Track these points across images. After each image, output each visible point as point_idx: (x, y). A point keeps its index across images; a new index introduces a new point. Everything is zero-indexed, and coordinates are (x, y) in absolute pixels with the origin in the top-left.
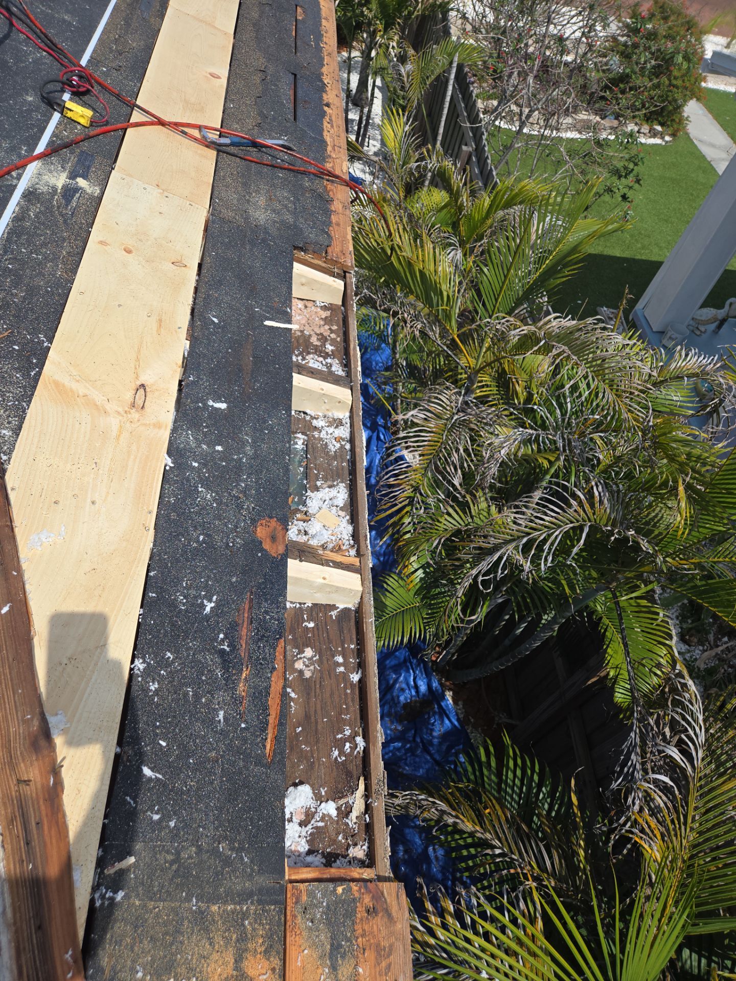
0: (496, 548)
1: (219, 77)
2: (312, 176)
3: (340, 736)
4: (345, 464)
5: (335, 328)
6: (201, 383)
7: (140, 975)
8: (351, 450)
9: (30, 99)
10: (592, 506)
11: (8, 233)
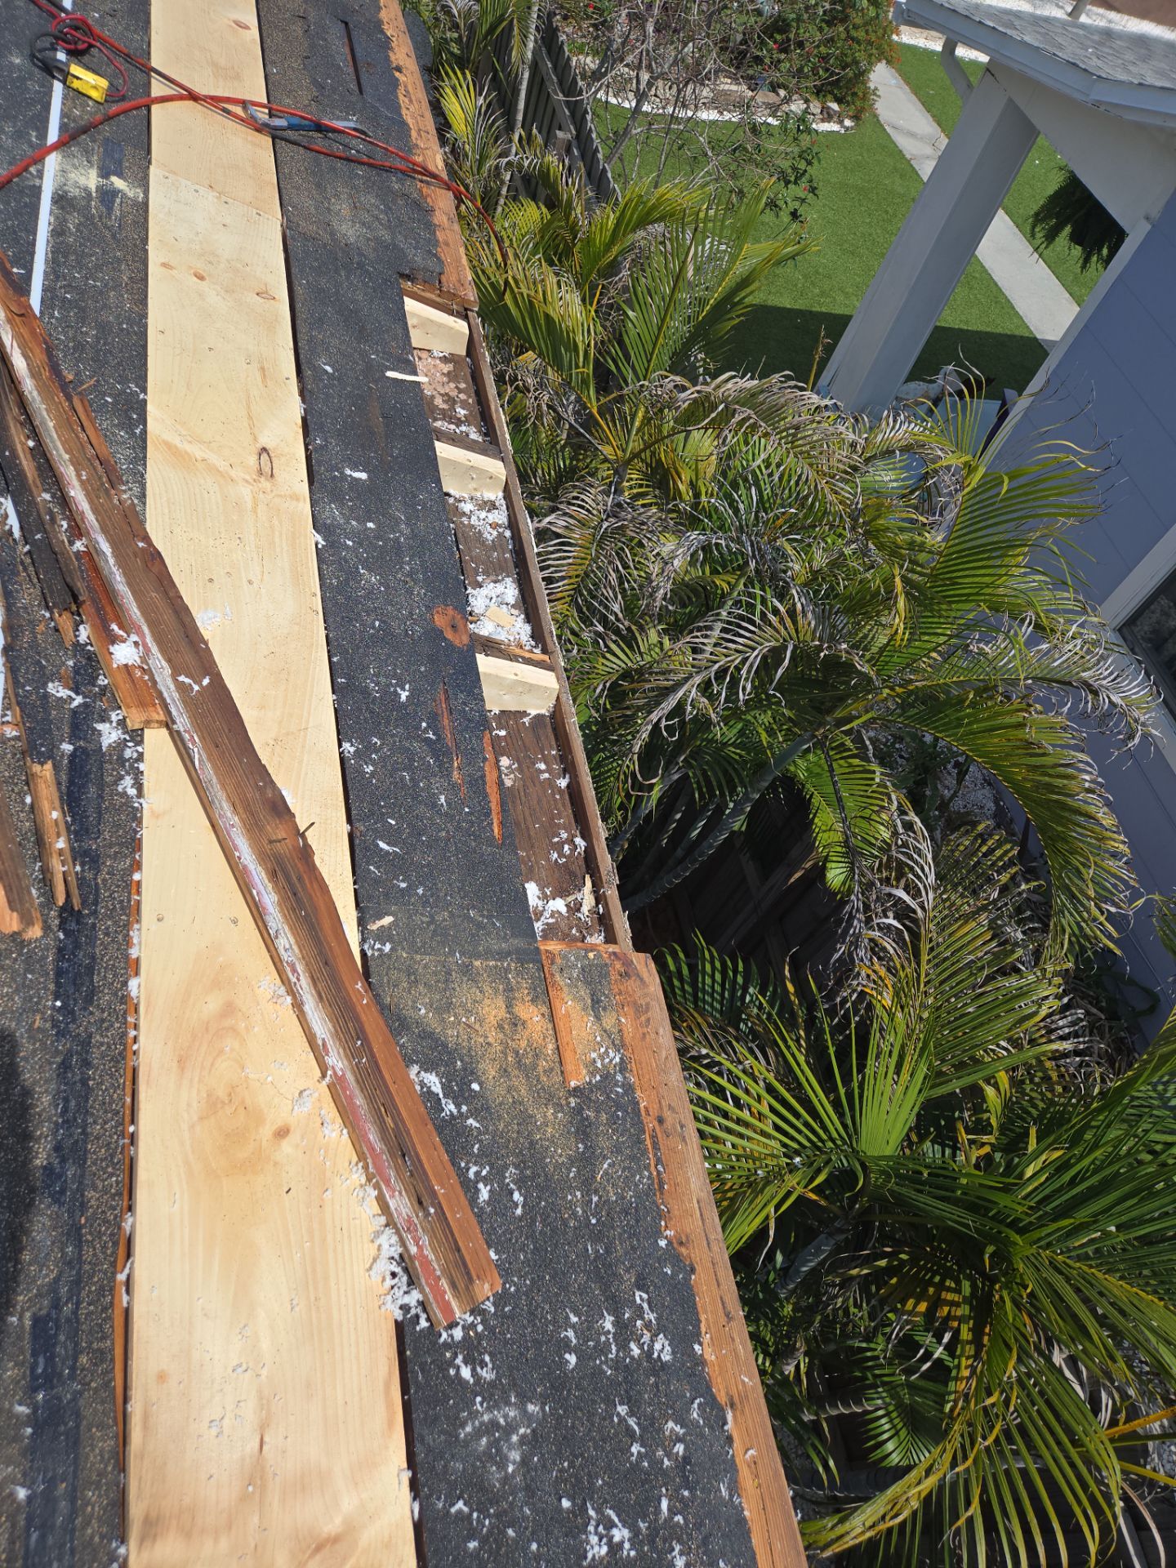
1: (247, 28)
2: (400, 175)
3: (556, 840)
4: (507, 555)
5: (463, 386)
6: (330, 447)
8: (513, 538)
9: (17, 61)
10: (795, 622)
11: (52, 252)
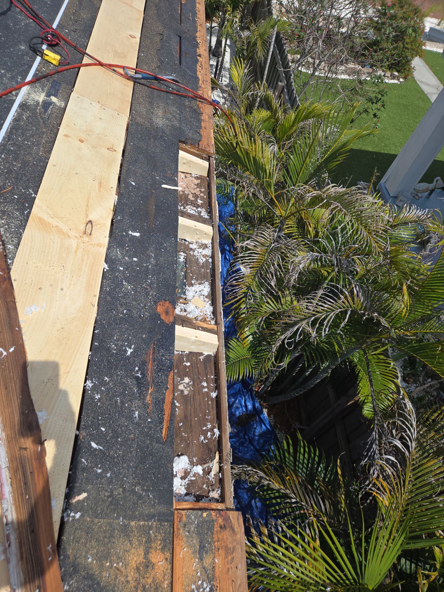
0: (295, 323)
1: (135, 38)
2: (190, 99)
3: (205, 428)
4: (208, 271)
5: (203, 190)
6: (124, 220)
7: (90, 560)
8: (212, 263)
9: (23, 48)
10: (353, 300)
11: (11, 128)
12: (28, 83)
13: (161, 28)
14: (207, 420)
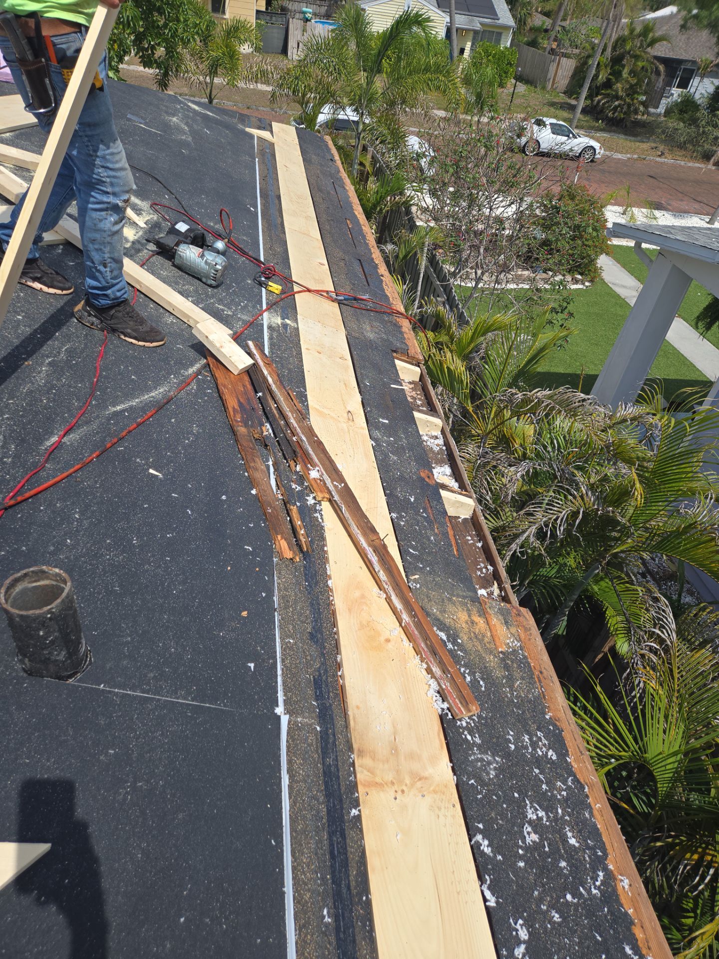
1: (324, 264)
2: (388, 314)
3: (479, 567)
4: (445, 456)
5: (419, 392)
6: (373, 411)
8: (446, 449)
9: (250, 282)
10: (583, 499)
12: (266, 310)
13: (341, 253)
14: (480, 562)
